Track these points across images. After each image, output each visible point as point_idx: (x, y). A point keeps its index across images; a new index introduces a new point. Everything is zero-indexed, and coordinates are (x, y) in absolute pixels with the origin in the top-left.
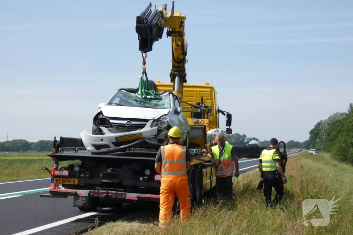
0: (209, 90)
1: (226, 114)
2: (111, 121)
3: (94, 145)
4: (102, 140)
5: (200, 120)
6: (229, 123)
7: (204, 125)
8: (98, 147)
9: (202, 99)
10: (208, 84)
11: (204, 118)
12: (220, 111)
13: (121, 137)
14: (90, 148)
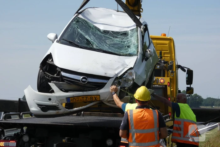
0: (167, 42)
1: (186, 69)
2: (63, 74)
3: (39, 105)
4: (50, 99)
5: (160, 78)
6: (190, 80)
7: (165, 84)
8: (44, 108)
9: (161, 53)
10: (165, 35)
11: (164, 76)
12: (179, 67)
13: (74, 97)
14: (34, 108)
